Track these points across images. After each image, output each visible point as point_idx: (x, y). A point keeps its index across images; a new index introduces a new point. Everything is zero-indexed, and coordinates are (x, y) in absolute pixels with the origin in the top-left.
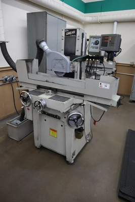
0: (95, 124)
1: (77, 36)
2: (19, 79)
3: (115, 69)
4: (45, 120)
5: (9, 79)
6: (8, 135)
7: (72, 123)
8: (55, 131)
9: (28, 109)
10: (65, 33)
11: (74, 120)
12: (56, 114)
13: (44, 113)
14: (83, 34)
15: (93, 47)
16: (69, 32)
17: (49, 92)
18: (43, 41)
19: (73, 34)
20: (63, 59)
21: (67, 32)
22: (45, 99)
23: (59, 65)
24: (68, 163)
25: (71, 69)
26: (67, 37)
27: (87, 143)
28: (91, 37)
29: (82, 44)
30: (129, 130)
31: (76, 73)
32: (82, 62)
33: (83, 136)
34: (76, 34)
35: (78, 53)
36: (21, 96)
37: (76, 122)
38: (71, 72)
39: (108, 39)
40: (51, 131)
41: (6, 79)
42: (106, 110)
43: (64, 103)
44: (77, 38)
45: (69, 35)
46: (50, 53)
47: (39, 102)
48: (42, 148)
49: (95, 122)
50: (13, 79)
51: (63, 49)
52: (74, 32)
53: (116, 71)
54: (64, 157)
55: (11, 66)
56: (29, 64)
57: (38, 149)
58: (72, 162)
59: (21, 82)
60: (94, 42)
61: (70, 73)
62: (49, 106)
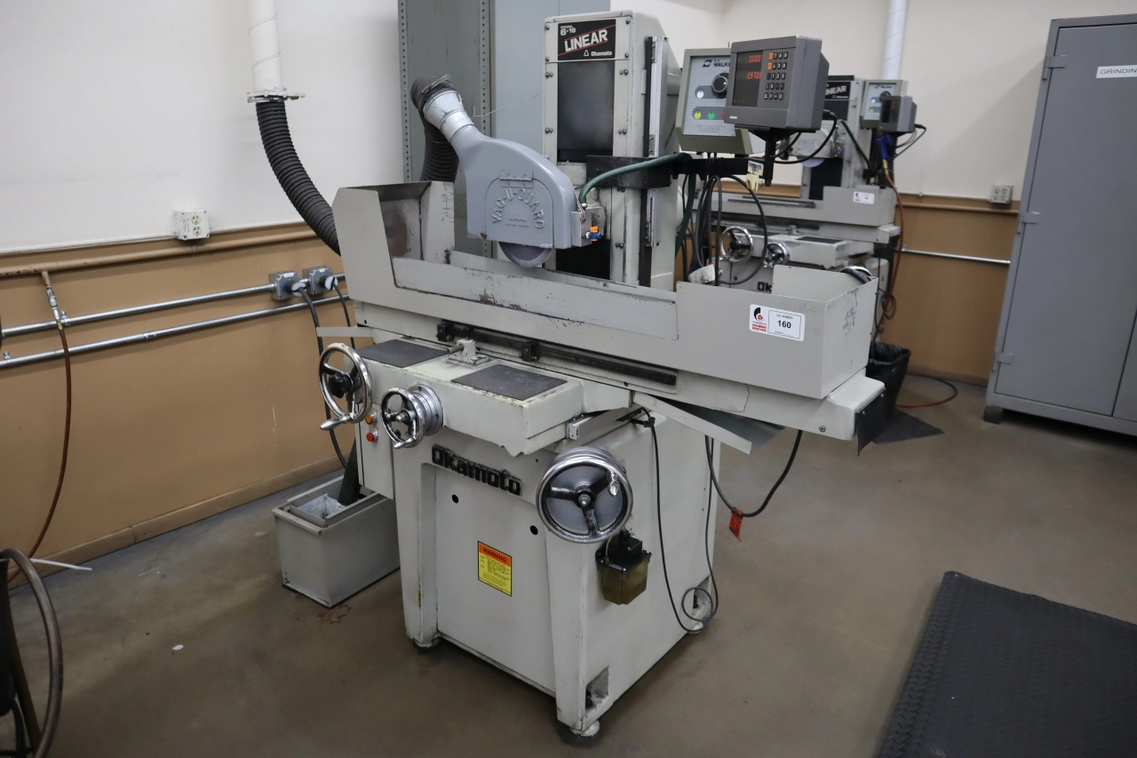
0: (735, 529)
1: (619, 54)
2: (352, 291)
3: (894, 230)
4: (455, 499)
5: (301, 284)
6: (279, 575)
7: (567, 510)
8: (504, 558)
9: (371, 438)
10: (561, 39)
11: (574, 497)
12: (500, 468)
13: (443, 458)
14: (649, 45)
15: (704, 112)
16: (577, 35)
17: (461, 349)
18: (442, 87)
19: (597, 47)
20: (534, 179)
21: (570, 36)
22: (435, 386)
23: (518, 210)
24: (565, 733)
25: (580, 227)
26: (570, 63)
27: (689, 638)
28: (693, 57)
29: (647, 96)
30: (949, 575)
31: (617, 254)
32: (652, 195)
33: (641, 587)
34: (610, 45)
35: (625, 146)
36: (323, 370)
37: (585, 510)
38: (579, 244)
39: (757, 67)
40: (484, 558)
41: (287, 288)
42: (743, 445)
43: (525, 404)
44: (619, 67)
45: (579, 53)
46: (475, 149)
47: (405, 400)
48: (443, 648)
49: (737, 516)
50: (322, 284)
51: (553, 124)
52: (603, 35)
53: (895, 240)
54: (547, 702)
55: (310, 221)
56: (409, 209)
57: (423, 651)
58: (593, 730)
59: (364, 305)
60: (709, 82)
61: (574, 249)
62: (453, 420)
